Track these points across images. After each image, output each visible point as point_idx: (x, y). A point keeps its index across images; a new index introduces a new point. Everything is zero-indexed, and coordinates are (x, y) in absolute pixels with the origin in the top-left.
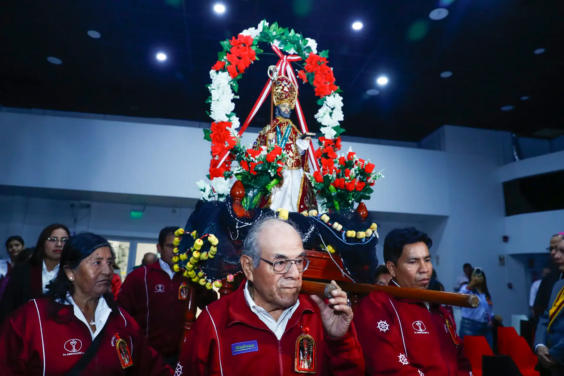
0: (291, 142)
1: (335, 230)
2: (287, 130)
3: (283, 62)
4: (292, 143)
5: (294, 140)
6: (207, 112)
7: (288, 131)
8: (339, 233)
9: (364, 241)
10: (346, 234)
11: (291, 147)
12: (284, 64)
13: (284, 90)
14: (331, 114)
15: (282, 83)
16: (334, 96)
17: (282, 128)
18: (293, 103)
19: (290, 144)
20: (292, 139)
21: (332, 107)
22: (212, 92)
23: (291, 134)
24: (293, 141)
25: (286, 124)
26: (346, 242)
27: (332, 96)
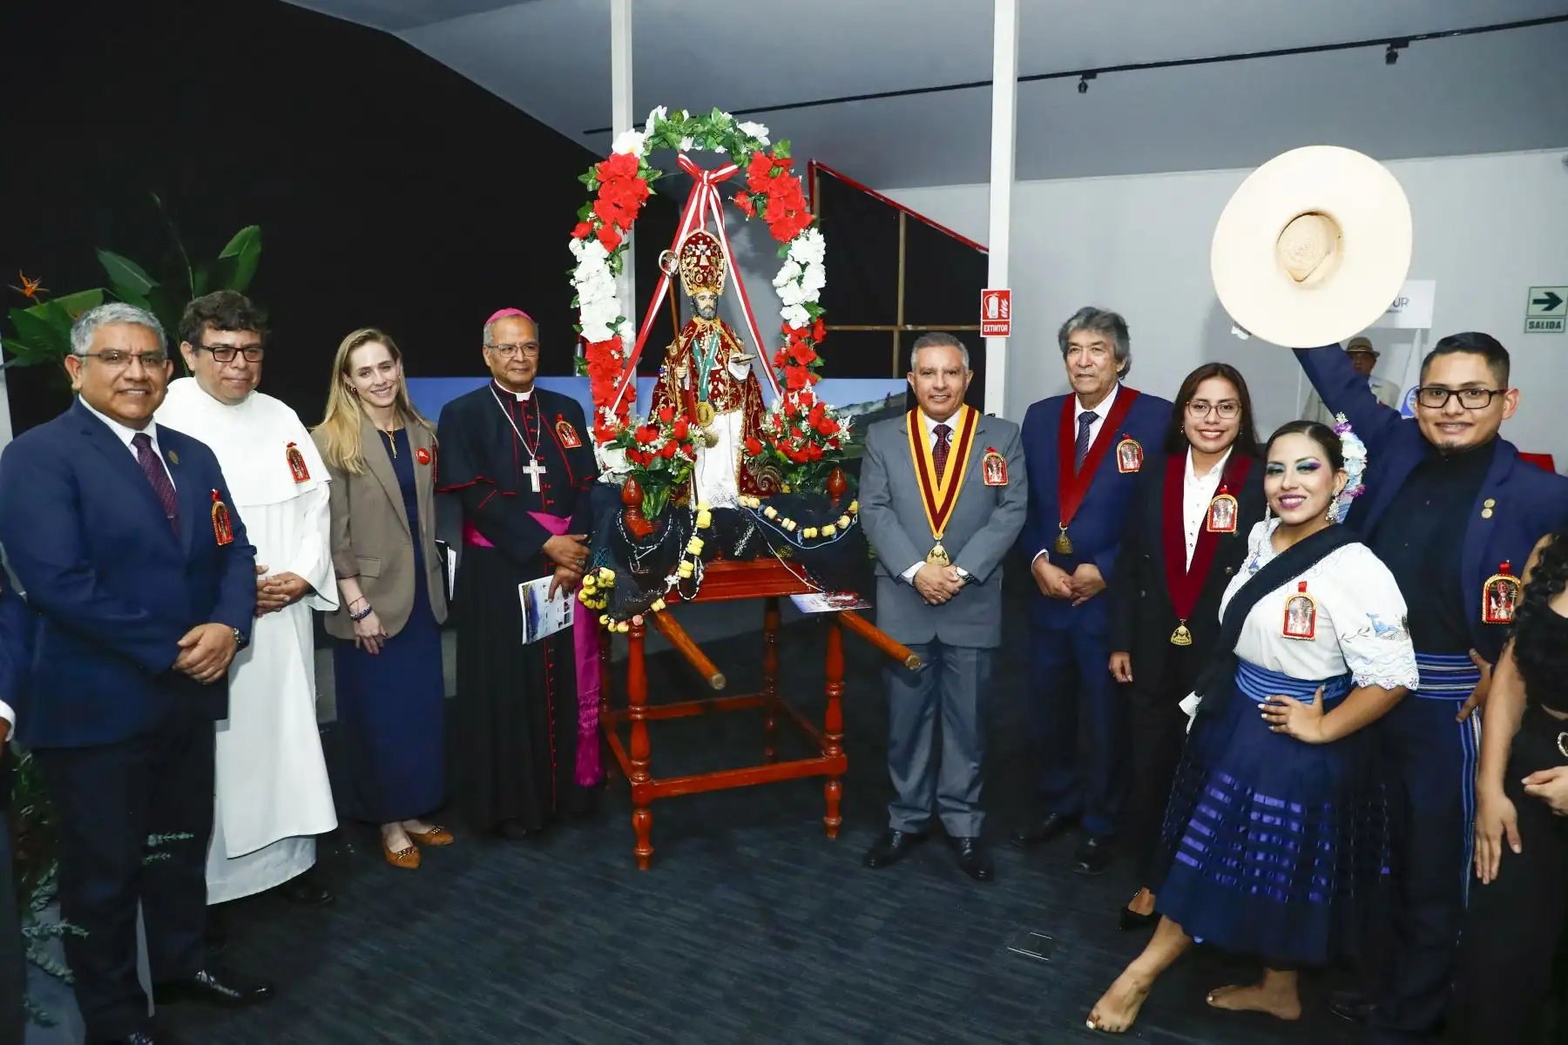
0: (719, 367)
1: (785, 530)
2: (711, 344)
3: (703, 186)
4: (721, 367)
5: (725, 362)
6: (575, 326)
7: (714, 346)
8: (793, 534)
9: (835, 537)
10: (802, 534)
11: (720, 376)
12: (705, 190)
13: (701, 264)
14: (800, 280)
15: (697, 248)
16: (808, 239)
17: (702, 342)
18: (720, 284)
19: (719, 371)
20: (720, 361)
21: (803, 262)
22: (579, 287)
23: (719, 351)
24: (723, 365)
25: (709, 332)
26: (803, 545)
27: (802, 239)
